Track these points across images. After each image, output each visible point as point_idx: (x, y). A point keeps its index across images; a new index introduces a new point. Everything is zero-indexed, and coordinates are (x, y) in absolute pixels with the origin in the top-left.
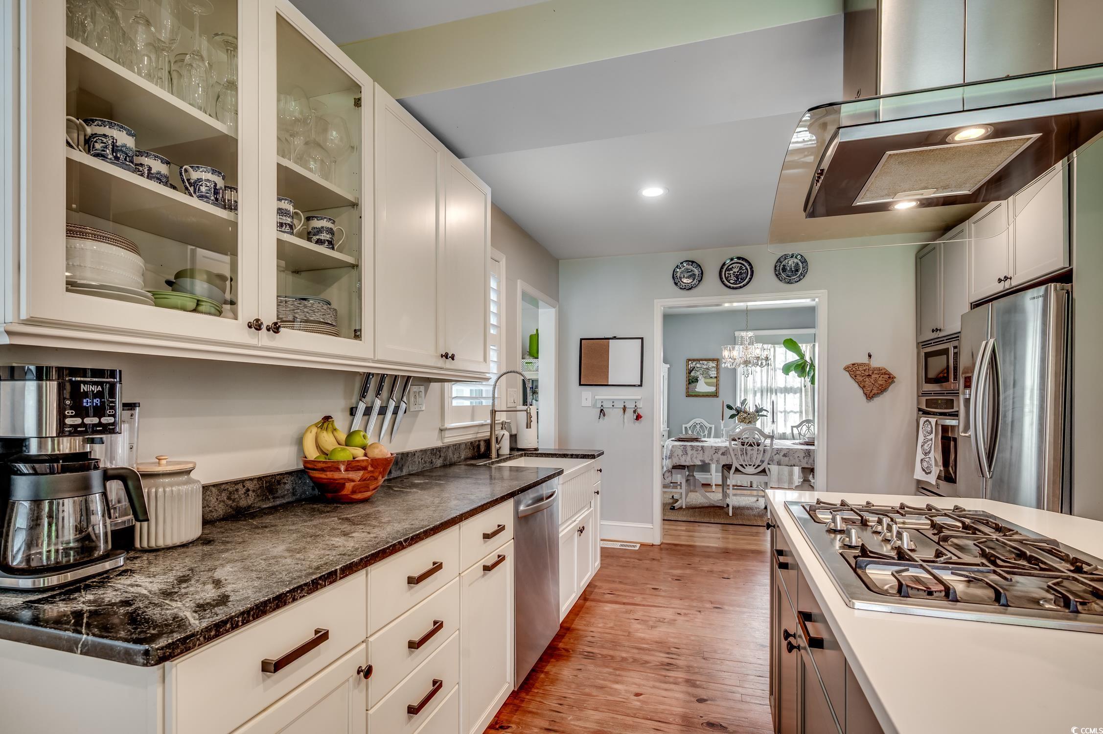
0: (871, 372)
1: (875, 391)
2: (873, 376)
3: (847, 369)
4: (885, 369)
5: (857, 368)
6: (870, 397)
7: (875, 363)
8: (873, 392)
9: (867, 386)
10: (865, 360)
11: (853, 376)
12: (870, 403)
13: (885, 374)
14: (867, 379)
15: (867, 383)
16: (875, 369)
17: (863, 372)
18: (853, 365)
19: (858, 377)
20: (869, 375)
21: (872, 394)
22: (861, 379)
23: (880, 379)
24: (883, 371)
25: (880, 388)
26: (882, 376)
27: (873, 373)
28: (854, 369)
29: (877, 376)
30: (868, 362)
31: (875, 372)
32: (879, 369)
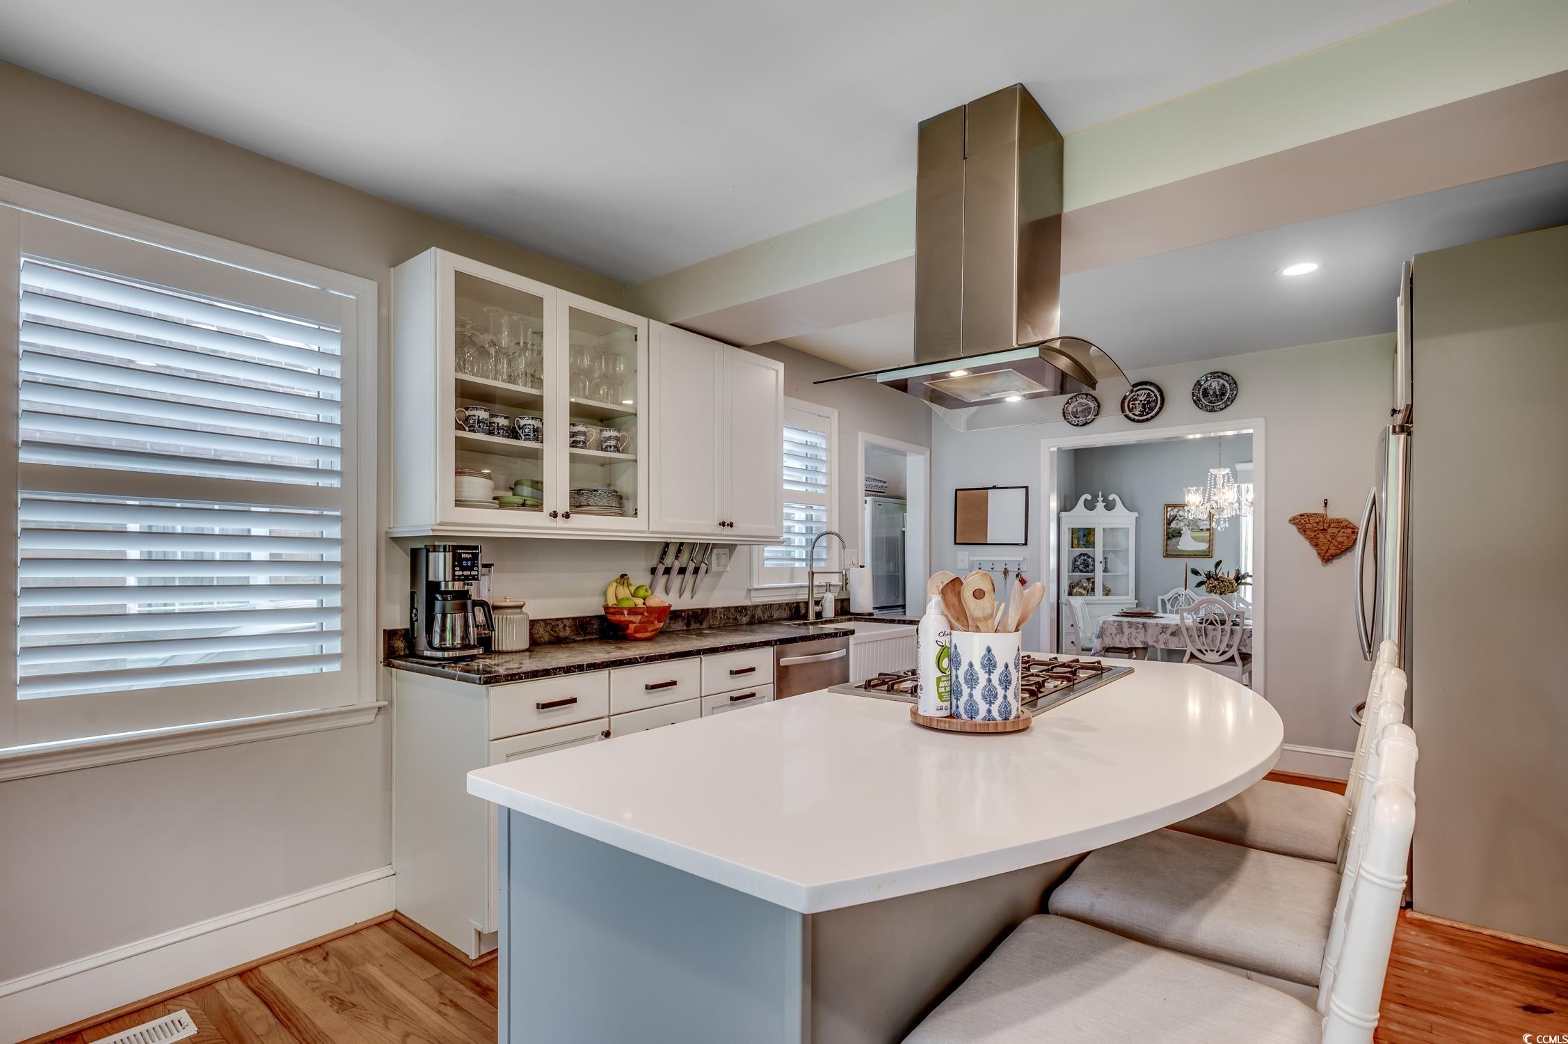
0: (1326, 526)
1: (1332, 551)
2: (1330, 531)
3: (1293, 521)
4: (1346, 521)
5: (1307, 519)
6: (1327, 558)
7: (1333, 513)
8: (1331, 552)
9: (1321, 544)
10: (1320, 509)
11: (1302, 530)
12: (1327, 567)
13: (1347, 527)
14: (1321, 535)
15: (1321, 539)
16: (1331, 522)
17: (1315, 525)
18: (1302, 515)
19: (1308, 532)
20: (1324, 530)
21: (1327, 555)
22: (1313, 534)
23: (1340, 534)
24: (1344, 524)
25: (1340, 546)
26: (1342, 530)
27: (1329, 526)
28: (1302, 521)
29: (1336, 531)
30: (1323, 512)
31: (1333, 525)
32: (1338, 521)
